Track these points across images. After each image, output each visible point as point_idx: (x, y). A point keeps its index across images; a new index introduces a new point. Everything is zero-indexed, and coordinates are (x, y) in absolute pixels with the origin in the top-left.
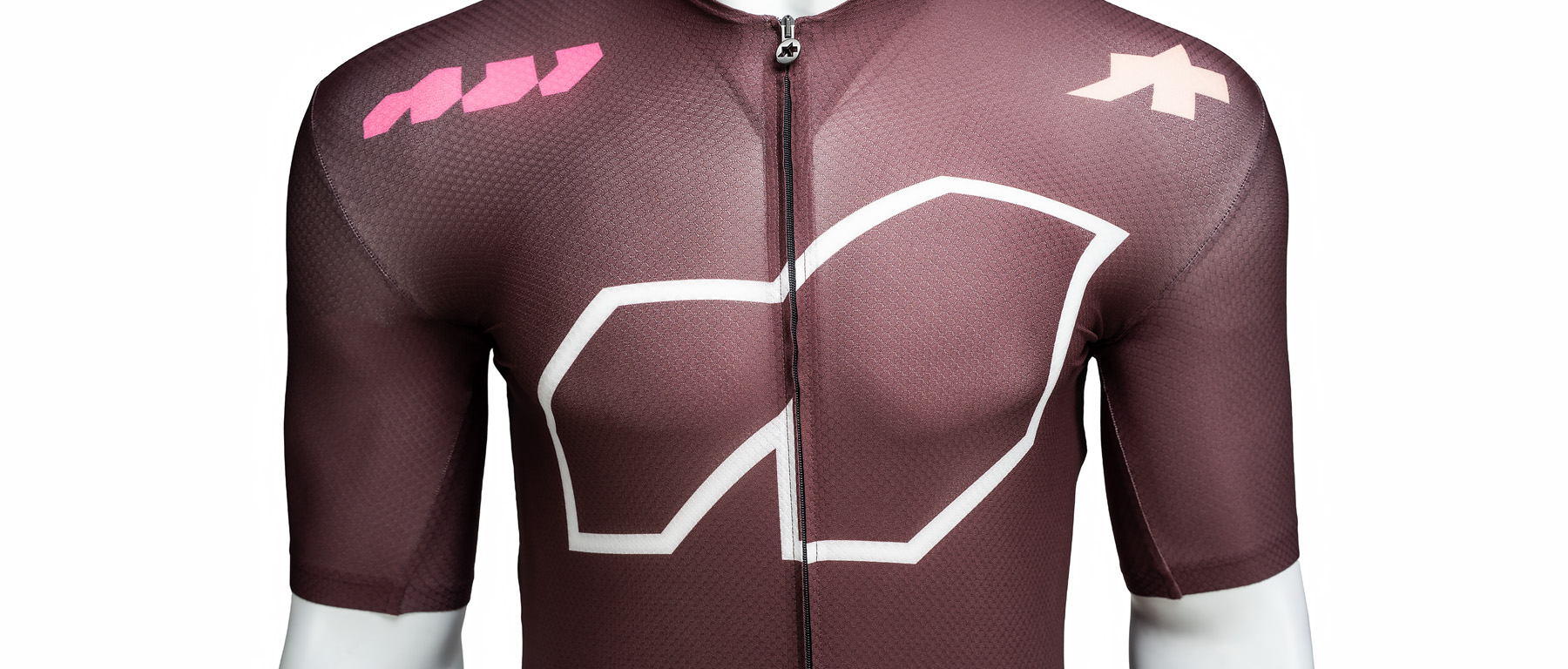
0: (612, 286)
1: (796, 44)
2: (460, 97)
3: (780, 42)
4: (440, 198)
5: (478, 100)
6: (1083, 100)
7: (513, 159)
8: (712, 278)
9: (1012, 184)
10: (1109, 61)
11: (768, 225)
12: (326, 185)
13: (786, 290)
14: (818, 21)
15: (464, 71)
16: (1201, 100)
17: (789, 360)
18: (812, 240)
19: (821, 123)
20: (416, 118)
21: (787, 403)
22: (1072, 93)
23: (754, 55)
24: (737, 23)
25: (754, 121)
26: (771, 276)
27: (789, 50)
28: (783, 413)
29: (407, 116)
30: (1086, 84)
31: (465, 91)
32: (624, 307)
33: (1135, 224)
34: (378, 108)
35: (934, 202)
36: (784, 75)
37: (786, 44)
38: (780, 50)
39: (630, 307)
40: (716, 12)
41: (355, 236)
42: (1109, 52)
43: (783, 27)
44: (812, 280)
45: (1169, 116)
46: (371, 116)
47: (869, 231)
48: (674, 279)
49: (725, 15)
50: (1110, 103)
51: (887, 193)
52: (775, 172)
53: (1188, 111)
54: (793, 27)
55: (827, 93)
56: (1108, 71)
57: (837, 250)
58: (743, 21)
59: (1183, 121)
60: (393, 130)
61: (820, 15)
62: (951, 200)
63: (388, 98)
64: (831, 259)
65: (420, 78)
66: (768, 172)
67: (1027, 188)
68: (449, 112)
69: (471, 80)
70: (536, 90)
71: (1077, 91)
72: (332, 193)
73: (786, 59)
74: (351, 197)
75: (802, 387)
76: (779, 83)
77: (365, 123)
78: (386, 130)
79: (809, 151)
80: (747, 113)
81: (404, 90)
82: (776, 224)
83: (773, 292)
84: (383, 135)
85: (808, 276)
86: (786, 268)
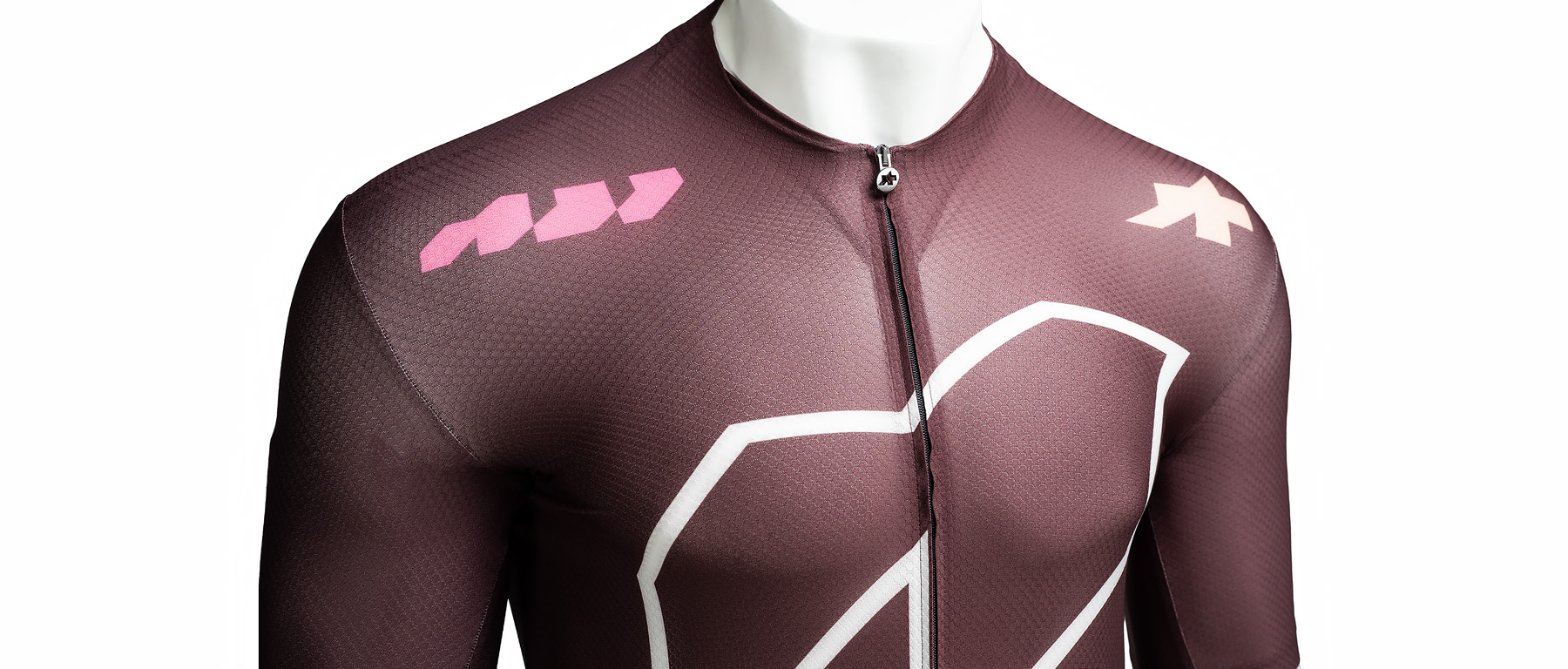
0: (739, 422)
1: (895, 172)
2: (532, 225)
3: (877, 171)
4: (514, 335)
5: (551, 228)
6: (1140, 227)
7: (600, 289)
8: (842, 409)
9: (1100, 308)
10: (1153, 190)
11: (888, 353)
12: (372, 324)
13: (917, 420)
14: (910, 151)
15: (530, 197)
16: (1234, 228)
17: (924, 491)
18: (934, 367)
19: (923, 251)
20: (484, 249)
21: (921, 535)
22: (1130, 220)
23: (850, 182)
24: (832, 151)
25: (858, 248)
26: (899, 406)
27: (888, 179)
28: (917, 546)
29: (472, 248)
30: (1140, 212)
31: (536, 219)
32: (755, 444)
33: (1194, 344)
34: (437, 239)
35: (1038, 328)
36: (882, 202)
37: (884, 172)
38: (879, 179)
39: (761, 444)
40: (810, 140)
41: (405, 379)
42: (1152, 182)
43: (880, 156)
44: (940, 407)
45: (1211, 243)
46: (430, 247)
47: (987, 357)
48: (805, 413)
49: (821, 144)
50: (1163, 230)
51: (996, 320)
52: (888, 301)
53: (1225, 239)
54: (889, 156)
55: (923, 221)
56: (1156, 199)
57: (960, 377)
58: (839, 149)
59: (1223, 247)
60: (457, 262)
61: (912, 144)
62: (1054, 325)
63: (447, 229)
64: (954, 386)
65: (484, 206)
66: (881, 301)
67: (1111, 311)
68: (520, 242)
69: (541, 206)
70: (615, 218)
71: (1134, 218)
72: (380, 332)
73: (886, 187)
74: (403, 337)
75: (937, 517)
76: (879, 210)
77: (423, 255)
78: (449, 262)
79: (917, 279)
80: (851, 241)
81: (466, 218)
82: (896, 351)
83: (903, 422)
84: (445, 268)
85: (935, 404)
86: (914, 397)
